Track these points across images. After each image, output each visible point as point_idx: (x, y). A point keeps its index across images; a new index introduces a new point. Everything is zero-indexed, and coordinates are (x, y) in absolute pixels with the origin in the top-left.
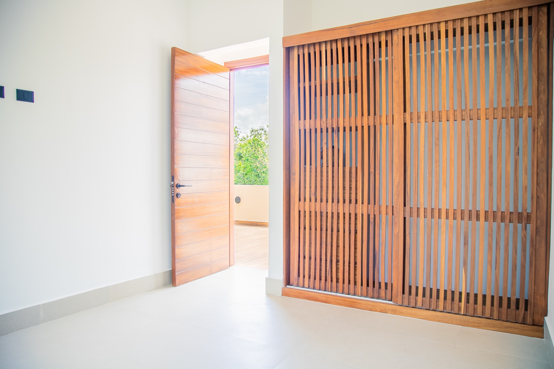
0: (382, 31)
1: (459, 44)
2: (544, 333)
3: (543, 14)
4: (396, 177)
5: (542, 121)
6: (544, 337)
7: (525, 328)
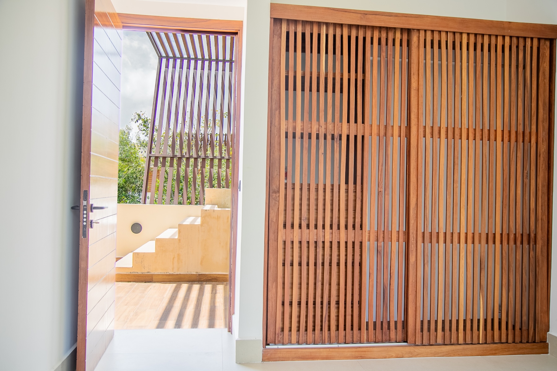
0: (397, 28)
1: (479, 60)
2: (548, 348)
3: (547, 47)
4: (413, 198)
5: (544, 147)
6: (549, 352)
7: (534, 347)
